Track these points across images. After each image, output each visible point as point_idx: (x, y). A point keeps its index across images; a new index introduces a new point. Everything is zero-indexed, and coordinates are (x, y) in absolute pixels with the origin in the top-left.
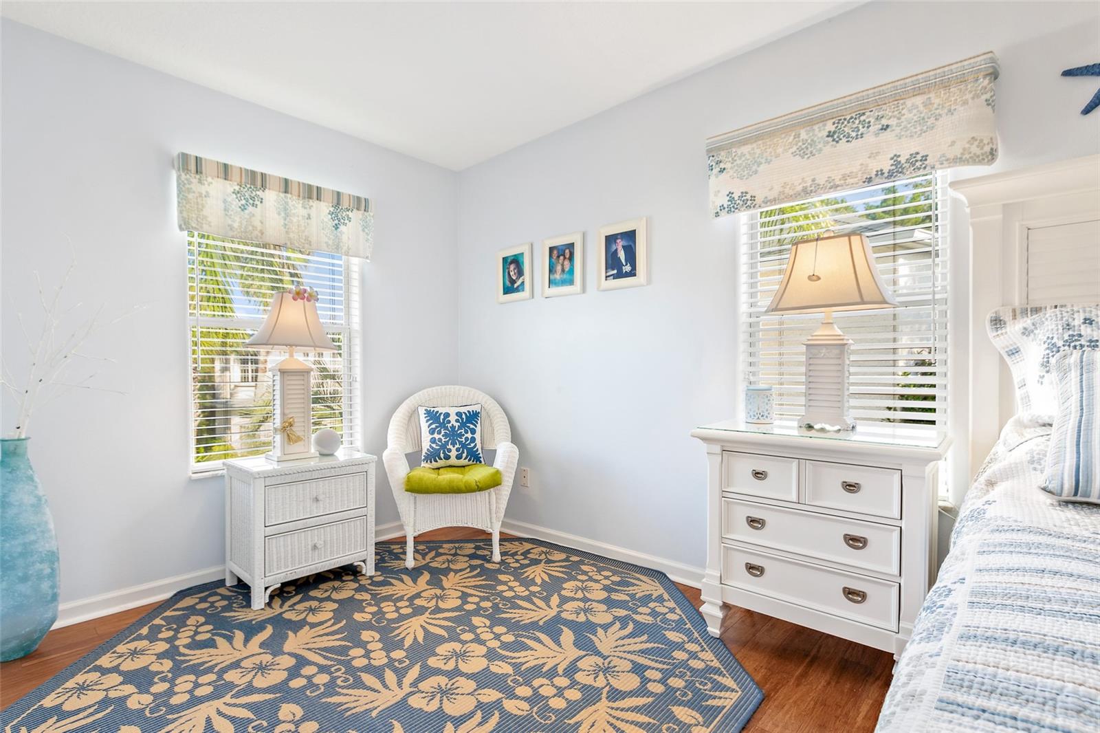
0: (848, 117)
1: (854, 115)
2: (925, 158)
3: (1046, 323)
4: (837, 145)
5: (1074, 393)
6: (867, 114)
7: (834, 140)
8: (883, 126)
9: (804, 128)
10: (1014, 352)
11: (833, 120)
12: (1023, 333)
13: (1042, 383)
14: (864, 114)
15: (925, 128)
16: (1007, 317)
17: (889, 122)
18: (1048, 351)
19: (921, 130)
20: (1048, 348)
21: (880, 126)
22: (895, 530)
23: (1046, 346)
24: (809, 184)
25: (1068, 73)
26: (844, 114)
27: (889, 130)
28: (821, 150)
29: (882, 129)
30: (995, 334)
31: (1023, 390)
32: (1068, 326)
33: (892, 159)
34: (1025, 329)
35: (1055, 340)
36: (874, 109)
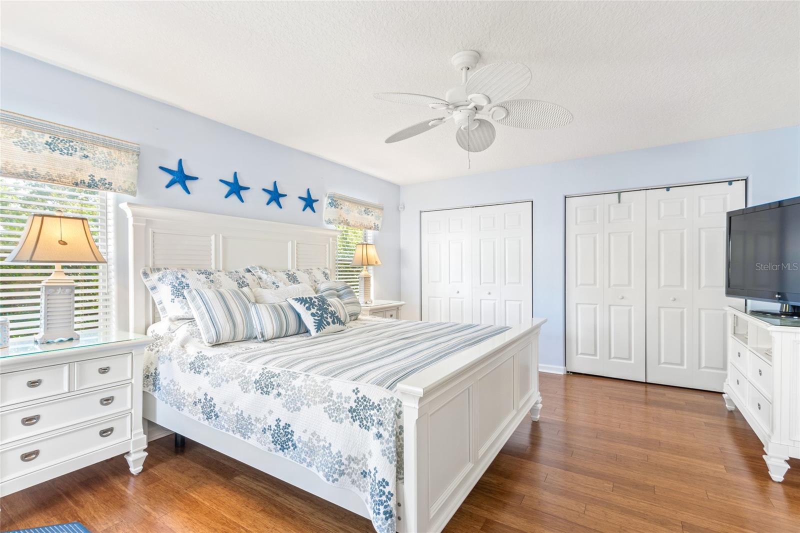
0: (61, 139)
1: (65, 139)
2: (110, 184)
3: (168, 276)
4: (53, 153)
5: (202, 305)
6: (75, 143)
7: (50, 148)
8: (85, 155)
9: (25, 129)
10: (154, 288)
11: (50, 135)
12: (158, 280)
13: (174, 302)
14: (72, 142)
15: (108, 167)
16: (149, 272)
17: (88, 154)
18: (172, 289)
19: (106, 167)
20: (172, 287)
21: (83, 154)
22: (129, 386)
23: (171, 286)
24: (30, 171)
25: (161, 168)
26: (59, 135)
27: (88, 159)
28: (40, 151)
29: (84, 157)
30: (146, 280)
31: (161, 305)
32: (177, 278)
33: (90, 176)
34: (159, 278)
35: (174, 284)
36: (79, 142)
